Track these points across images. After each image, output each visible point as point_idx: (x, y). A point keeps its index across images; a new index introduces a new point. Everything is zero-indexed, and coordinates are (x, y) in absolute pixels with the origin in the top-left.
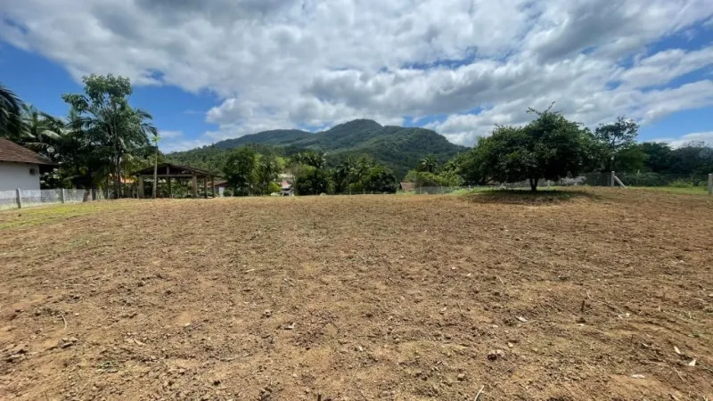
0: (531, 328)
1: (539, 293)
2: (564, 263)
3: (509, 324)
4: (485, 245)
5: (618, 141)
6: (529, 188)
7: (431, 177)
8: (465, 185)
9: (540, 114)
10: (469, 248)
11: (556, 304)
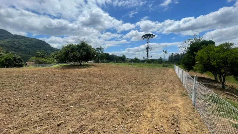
0: (74, 108)
1: (77, 96)
2: (86, 85)
3: (67, 110)
4: (62, 84)
5: (101, 52)
6: (79, 64)
7: (42, 60)
8: (58, 63)
9: (81, 41)
10: (55, 86)
11: (83, 98)
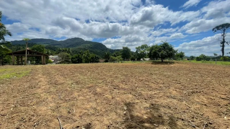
6: (161, 61)
